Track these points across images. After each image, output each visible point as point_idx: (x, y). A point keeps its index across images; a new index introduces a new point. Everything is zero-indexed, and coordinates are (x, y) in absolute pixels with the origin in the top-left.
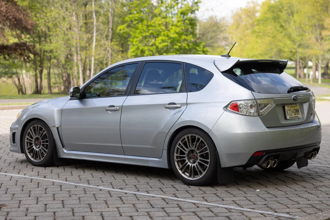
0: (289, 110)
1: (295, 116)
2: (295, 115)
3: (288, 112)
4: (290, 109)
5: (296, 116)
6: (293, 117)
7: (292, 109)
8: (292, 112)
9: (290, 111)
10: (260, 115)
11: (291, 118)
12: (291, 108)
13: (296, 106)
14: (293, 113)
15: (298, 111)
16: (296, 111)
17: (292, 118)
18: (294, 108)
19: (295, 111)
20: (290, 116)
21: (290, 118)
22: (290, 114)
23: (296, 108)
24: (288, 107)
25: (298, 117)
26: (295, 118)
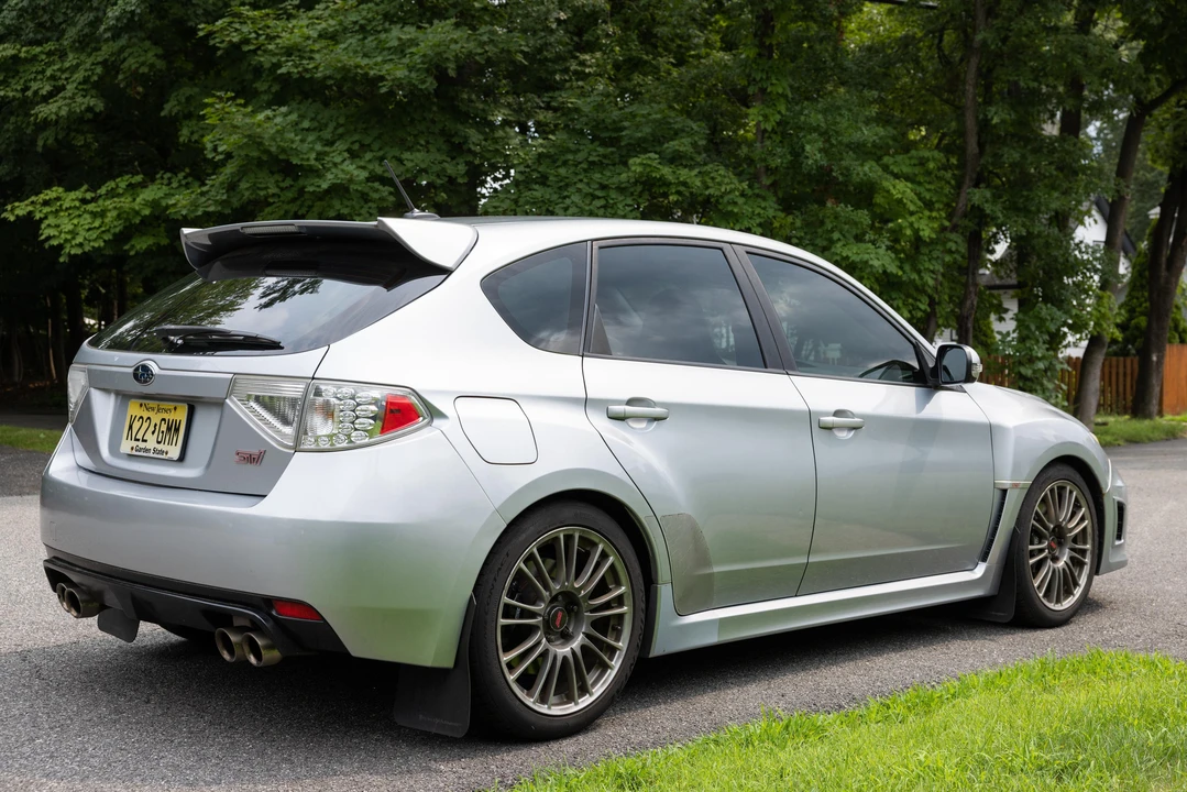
0: (141, 417)
1: (156, 446)
2: (159, 443)
3: (136, 425)
4: (145, 415)
5: (160, 447)
6: (147, 450)
7: (156, 419)
8: (152, 428)
9: (145, 425)
11: (138, 453)
12: (151, 414)
13: (175, 409)
14: (153, 433)
15: (177, 430)
16: (169, 429)
17: (142, 454)
18: (166, 416)
19: (164, 427)
20: (137, 443)
21: (134, 453)
22: (140, 436)
23: (170, 416)
24: (141, 405)
25: (167, 453)
26: (155, 455)
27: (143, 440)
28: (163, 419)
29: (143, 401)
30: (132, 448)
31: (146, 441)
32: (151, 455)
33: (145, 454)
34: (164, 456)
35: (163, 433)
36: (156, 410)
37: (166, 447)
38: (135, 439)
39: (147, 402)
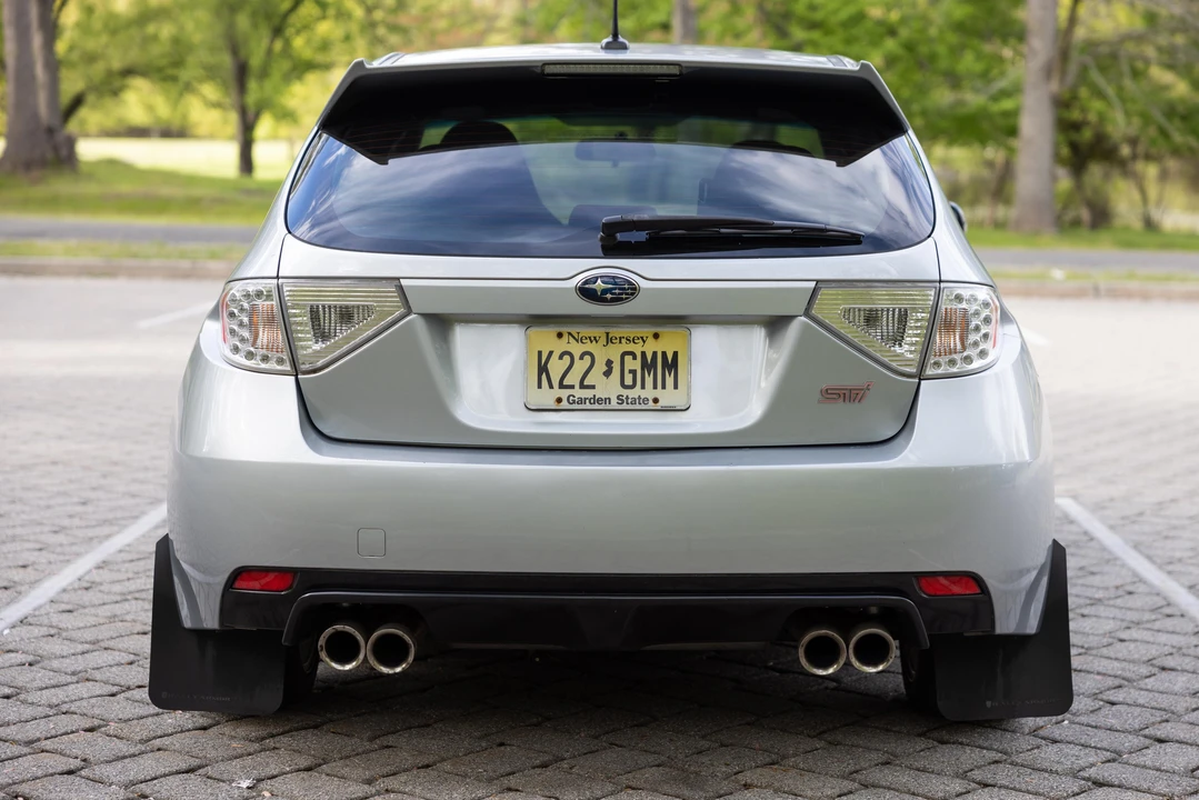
0: (567, 354)
1: (625, 392)
2: (633, 386)
3: (558, 365)
4: (577, 349)
5: (632, 393)
6: (599, 401)
7: (608, 354)
8: (600, 367)
9: (582, 364)
10: (304, 367)
11: (575, 405)
12: (589, 347)
13: (655, 335)
14: (607, 373)
16: (649, 365)
17: (588, 406)
18: (630, 347)
19: (633, 364)
20: (564, 393)
21: (565, 404)
22: (572, 379)
23: (650, 347)
24: (560, 335)
25: (656, 401)
26: (624, 406)
27: (582, 386)
28: (624, 354)
29: (564, 330)
30: (559, 399)
31: (593, 387)
32: (614, 406)
33: (596, 406)
34: (651, 405)
35: (633, 372)
36: (603, 340)
37: (649, 393)
38: (562, 386)
39: (574, 330)
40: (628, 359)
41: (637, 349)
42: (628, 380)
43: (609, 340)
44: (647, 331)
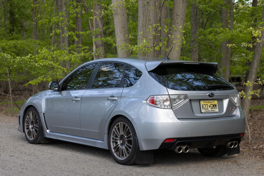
2: (212, 109)
3: (204, 106)
4: (206, 104)
5: (213, 110)
6: (209, 111)
7: (209, 104)
8: (209, 106)
9: (207, 106)
10: (173, 108)
12: (207, 103)
13: (214, 102)
14: (209, 107)
16: (213, 106)
17: (208, 112)
18: (211, 103)
19: (212, 106)
21: (206, 112)
23: (213, 103)
24: (204, 102)
25: (215, 111)
26: (212, 112)
27: (207, 109)
28: (211, 104)
29: (204, 101)
30: (205, 111)
31: (208, 109)
32: (211, 112)
33: (209, 112)
34: (214, 111)
35: (212, 107)
36: (208, 102)
37: (214, 110)
38: (205, 109)
39: (205, 101)
40: (211, 105)
41: (212, 103)
42: (212, 108)
43: (209, 102)
44: (213, 101)
